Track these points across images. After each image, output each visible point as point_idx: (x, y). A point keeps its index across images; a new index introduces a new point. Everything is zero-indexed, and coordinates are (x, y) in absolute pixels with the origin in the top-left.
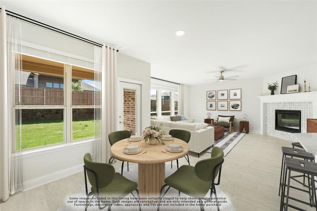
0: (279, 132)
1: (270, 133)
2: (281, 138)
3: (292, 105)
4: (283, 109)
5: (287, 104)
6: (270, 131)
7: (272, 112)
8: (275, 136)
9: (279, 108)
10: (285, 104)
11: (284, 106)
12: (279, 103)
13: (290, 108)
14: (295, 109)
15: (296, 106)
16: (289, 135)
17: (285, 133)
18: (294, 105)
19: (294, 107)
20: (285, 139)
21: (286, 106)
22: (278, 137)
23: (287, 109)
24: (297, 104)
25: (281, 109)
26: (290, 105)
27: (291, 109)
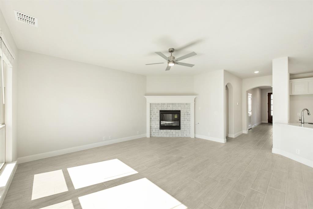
0: (163, 131)
1: (155, 134)
2: (165, 136)
3: (174, 106)
4: (167, 110)
5: (170, 105)
6: (155, 132)
7: (157, 112)
8: (159, 136)
9: (163, 108)
10: (169, 105)
11: (168, 107)
12: (163, 104)
13: (172, 108)
14: (176, 110)
15: (177, 107)
16: (172, 132)
17: (169, 131)
18: (175, 106)
19: (175, 107)
20: (168, 136)
21: (170, 106)
22: (162, 136)
23: (170, 110)
24: (178, 105)
25: (165, 110)
26: (172, 106)
27: (173, 110)
